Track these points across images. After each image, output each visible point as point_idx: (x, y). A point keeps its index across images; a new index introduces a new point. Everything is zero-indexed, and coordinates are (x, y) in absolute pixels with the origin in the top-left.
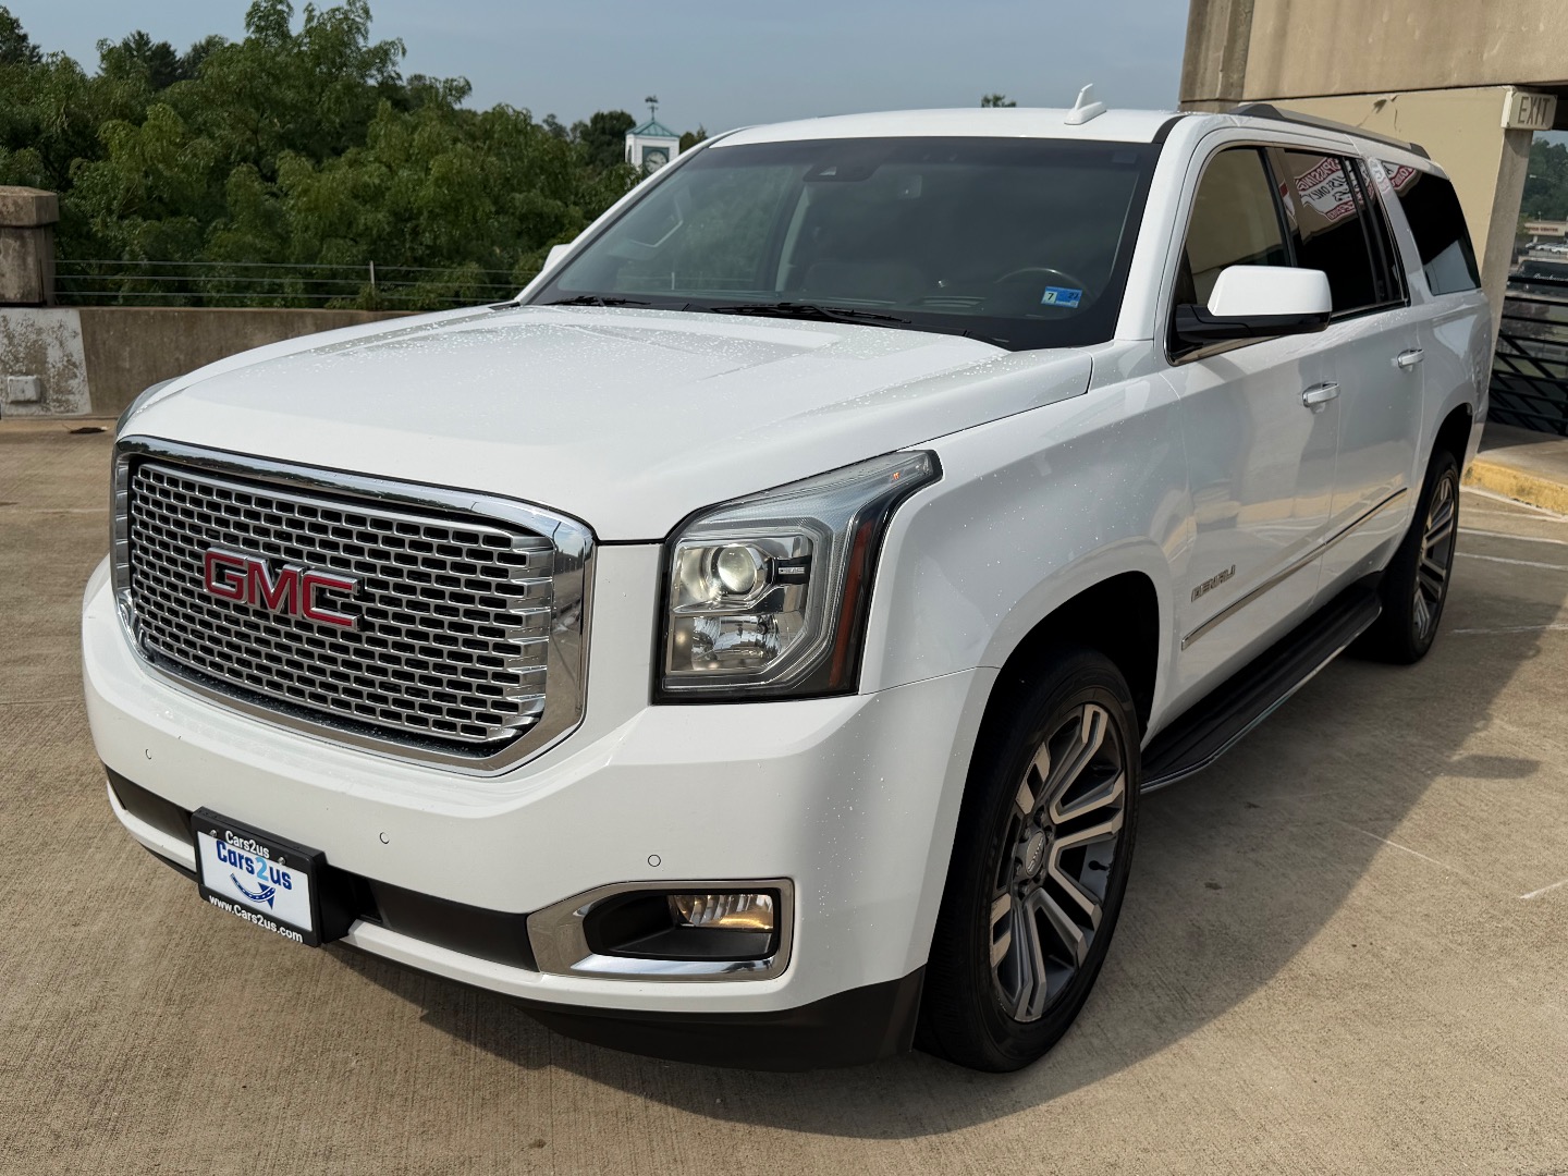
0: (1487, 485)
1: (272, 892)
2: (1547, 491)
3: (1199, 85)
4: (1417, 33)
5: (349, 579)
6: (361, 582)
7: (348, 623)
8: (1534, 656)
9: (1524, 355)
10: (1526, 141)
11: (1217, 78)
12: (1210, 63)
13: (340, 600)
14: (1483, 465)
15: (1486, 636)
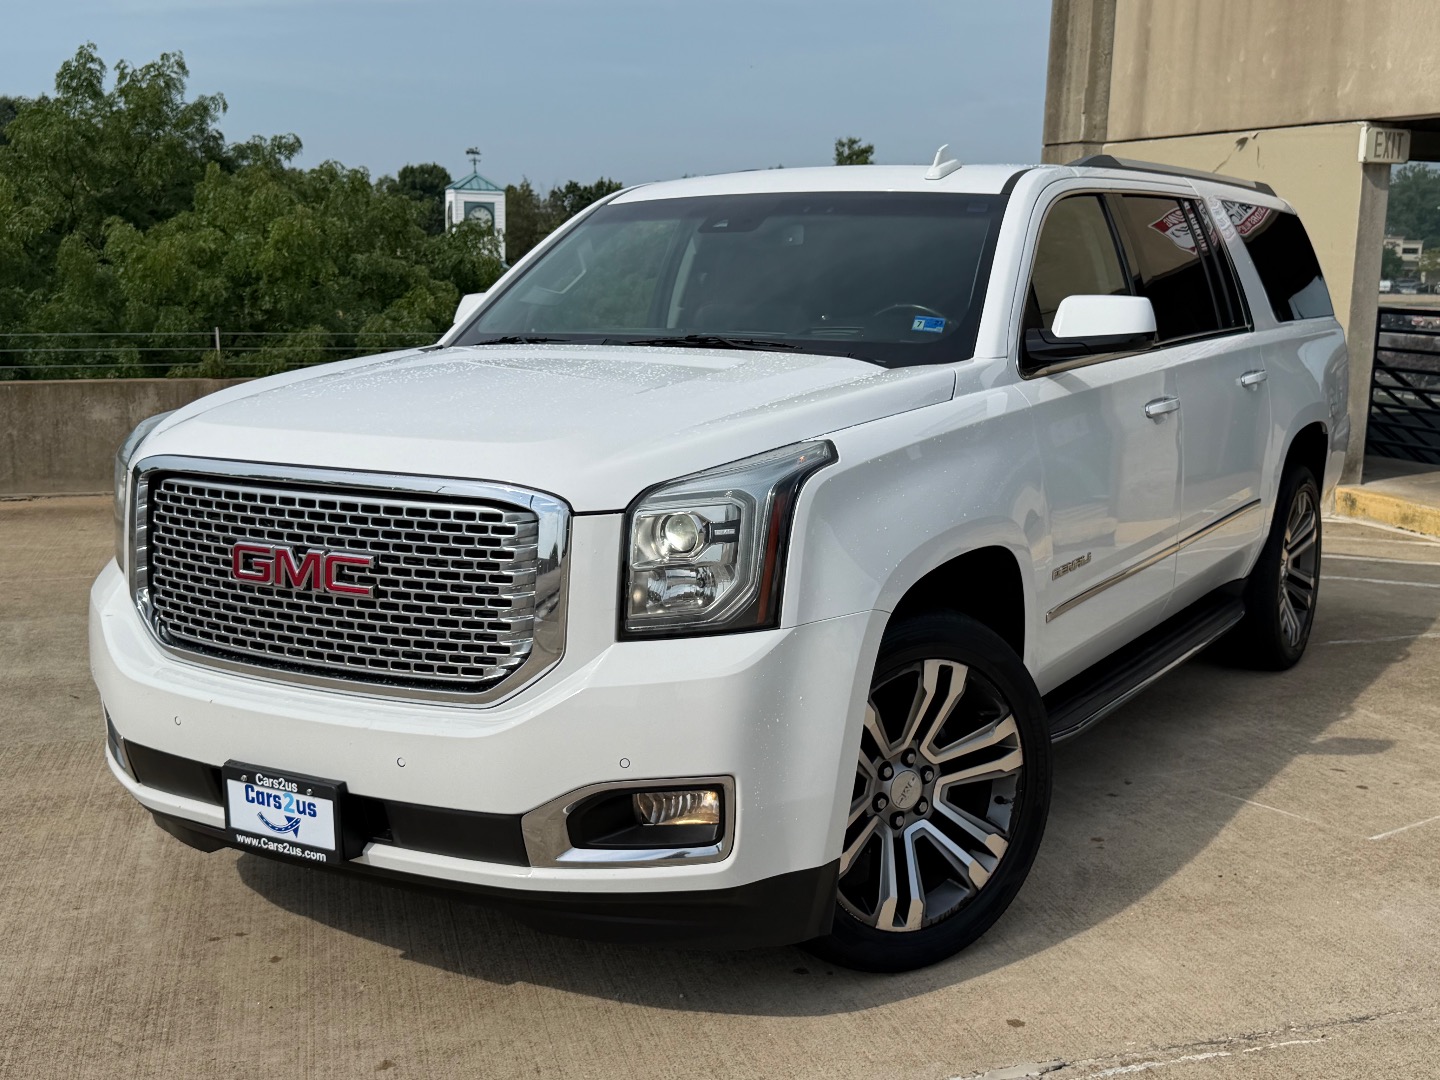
0: (1372, 515)
1: (297, 822)
2: (1429, 517)
3: (1062, 128)
4: (1273, 72)
5: (367, 556)
6: (376, 559)
7: (366, 592)
8: (1403, 659)
9: (1407, 387)
10: (1384, 174)
11: (1080, 121)
12: (1072, 106)
13: (356, 574)
14: (1367, 495)
15: (1360, 644)
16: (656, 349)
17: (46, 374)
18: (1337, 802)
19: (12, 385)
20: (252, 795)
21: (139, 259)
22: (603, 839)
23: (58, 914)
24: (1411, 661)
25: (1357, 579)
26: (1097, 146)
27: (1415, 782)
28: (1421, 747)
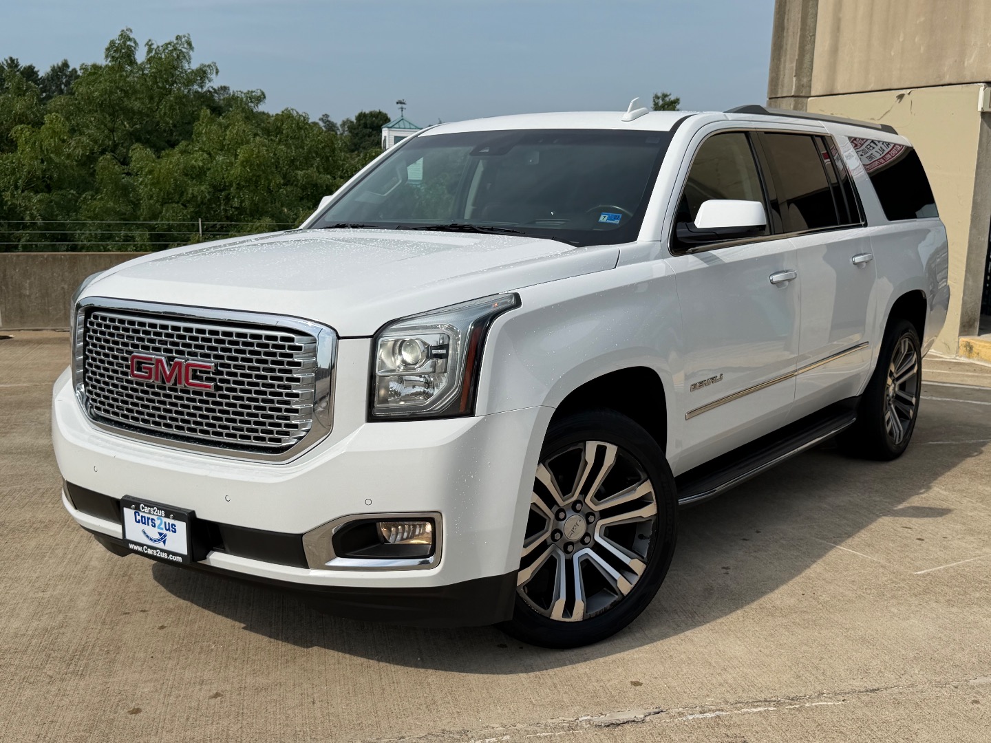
0: (982, 356)
1: (165, 536)
3: (780, 86)
4: (922, 49)
5: (211, 363)
6: (216, 365)
7: (209, 387)
8: (977, 455)
11: (793, 81)
12: (787, 71)
13: (205, 376)
14: (980, 343)
15: (950, 445)
16: (428, 232)
17: (88, 247)
18: (899, 549)
19: (64, 255)
20: (139, 518)
21: (151, 172)
22: (355, 552)
23: (31, 594)
24: (982, 457)
25: (961, 401)
26: (803, 99)
27: (958, 537)
28: (970, 514)
